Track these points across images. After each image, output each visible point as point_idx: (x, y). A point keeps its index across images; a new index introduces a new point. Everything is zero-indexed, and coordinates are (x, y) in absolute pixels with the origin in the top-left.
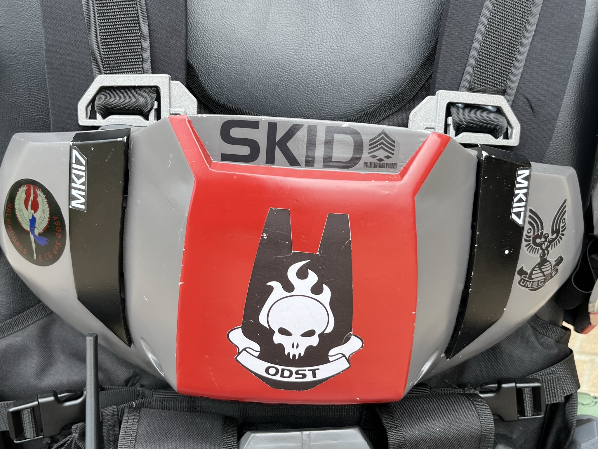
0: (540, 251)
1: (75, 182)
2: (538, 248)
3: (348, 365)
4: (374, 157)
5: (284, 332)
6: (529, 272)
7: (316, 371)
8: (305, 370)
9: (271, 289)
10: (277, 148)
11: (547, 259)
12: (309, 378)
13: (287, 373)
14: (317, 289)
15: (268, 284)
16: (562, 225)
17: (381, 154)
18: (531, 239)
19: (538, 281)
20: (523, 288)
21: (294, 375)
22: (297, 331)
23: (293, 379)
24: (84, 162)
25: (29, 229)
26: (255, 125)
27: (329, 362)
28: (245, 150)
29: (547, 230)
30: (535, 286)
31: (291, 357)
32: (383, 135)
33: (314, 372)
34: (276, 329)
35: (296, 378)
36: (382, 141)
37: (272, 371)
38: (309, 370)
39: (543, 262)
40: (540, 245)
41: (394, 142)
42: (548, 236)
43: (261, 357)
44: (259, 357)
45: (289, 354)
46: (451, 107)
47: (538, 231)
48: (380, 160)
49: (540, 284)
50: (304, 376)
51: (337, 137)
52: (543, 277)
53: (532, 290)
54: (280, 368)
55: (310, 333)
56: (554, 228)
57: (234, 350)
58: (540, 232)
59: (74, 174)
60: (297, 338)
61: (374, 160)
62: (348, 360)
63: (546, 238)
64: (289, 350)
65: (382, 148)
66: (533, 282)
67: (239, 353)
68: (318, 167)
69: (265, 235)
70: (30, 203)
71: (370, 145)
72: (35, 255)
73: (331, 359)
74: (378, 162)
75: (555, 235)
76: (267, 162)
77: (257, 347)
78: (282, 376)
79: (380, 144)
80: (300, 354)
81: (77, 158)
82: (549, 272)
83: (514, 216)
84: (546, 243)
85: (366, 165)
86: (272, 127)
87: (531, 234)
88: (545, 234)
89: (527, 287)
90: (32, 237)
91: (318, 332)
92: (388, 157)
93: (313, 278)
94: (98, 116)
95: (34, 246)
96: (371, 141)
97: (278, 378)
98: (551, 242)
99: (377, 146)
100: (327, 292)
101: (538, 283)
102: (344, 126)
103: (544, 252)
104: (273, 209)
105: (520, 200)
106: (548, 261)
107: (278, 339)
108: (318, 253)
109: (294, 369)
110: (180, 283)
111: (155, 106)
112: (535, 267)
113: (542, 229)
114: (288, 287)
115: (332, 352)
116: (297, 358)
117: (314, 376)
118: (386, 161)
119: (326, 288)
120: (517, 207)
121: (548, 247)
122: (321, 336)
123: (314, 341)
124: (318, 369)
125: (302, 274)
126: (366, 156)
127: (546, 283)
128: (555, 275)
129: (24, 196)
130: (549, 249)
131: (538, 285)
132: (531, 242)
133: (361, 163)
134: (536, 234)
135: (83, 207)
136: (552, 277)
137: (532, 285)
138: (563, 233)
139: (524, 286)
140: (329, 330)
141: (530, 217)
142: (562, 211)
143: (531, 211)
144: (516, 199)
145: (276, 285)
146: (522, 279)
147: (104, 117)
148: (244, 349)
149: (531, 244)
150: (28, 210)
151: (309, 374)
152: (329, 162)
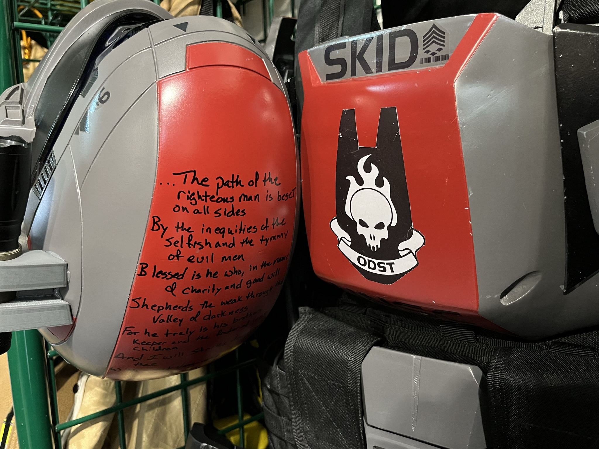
3: (415, 262)
4: (428, 52)
8: (384, 263)
9: (349, 183)
10: (357, 61)
12: (388, 272)
13: (372, 265)
14: (379, 183)
15: (347, 178)
17: (434, 48)
21: (378, 268)
22: (372, 223)
23: (376, 271)
26: (343, 46)
27: (400, 256)
28: (338, 69)
31: (372, 249)
32: (434, 29)
34: (358, 222)
35: (380, 270)
36: (434, 34)
37: (362, 261)
38: (387, 264)
41: (444, 33)
44: (352, 247)
45: (369, 245)
48: (433, 54)
50: (385, 270)
51: (398, 40)
54: (367, 259)
55: (380, 226)
57: (335, 240)
60: (372, 229)
61: (428, 55)
62: (415, 256)
64: (369, 241)
65: (434, 42)
67: (339, 242)
68: (386, 71)
69: (341, 134)
71: (424, 41)
73: (401, 253)
74: (431, 56)
76: (352, 75)
77: (349, 237)
78: (369, 267)
79: (432, 38)
80: (377, 246)
85: (421, 61)
86: (354, 44)
91: (386, 225)
92: (439, 50)
93: (375, 171)
96: (424, 37)
99: (430, 41)
100: (387, 184)
102: (402, 29)
104: (345, 110)
107: (360, 230)
108: (376, 147)
114: (360, 181)
115: (401, 246)
116: (376, 250)
117: (392, 270)
118: (439, 54)
119: (385, 180)
123: (384, 234)
124: (393, 263)
133: (417, 60)
140: (394, 224)
148: (341, 239)
151: (388, 267)
152: (393, 65)
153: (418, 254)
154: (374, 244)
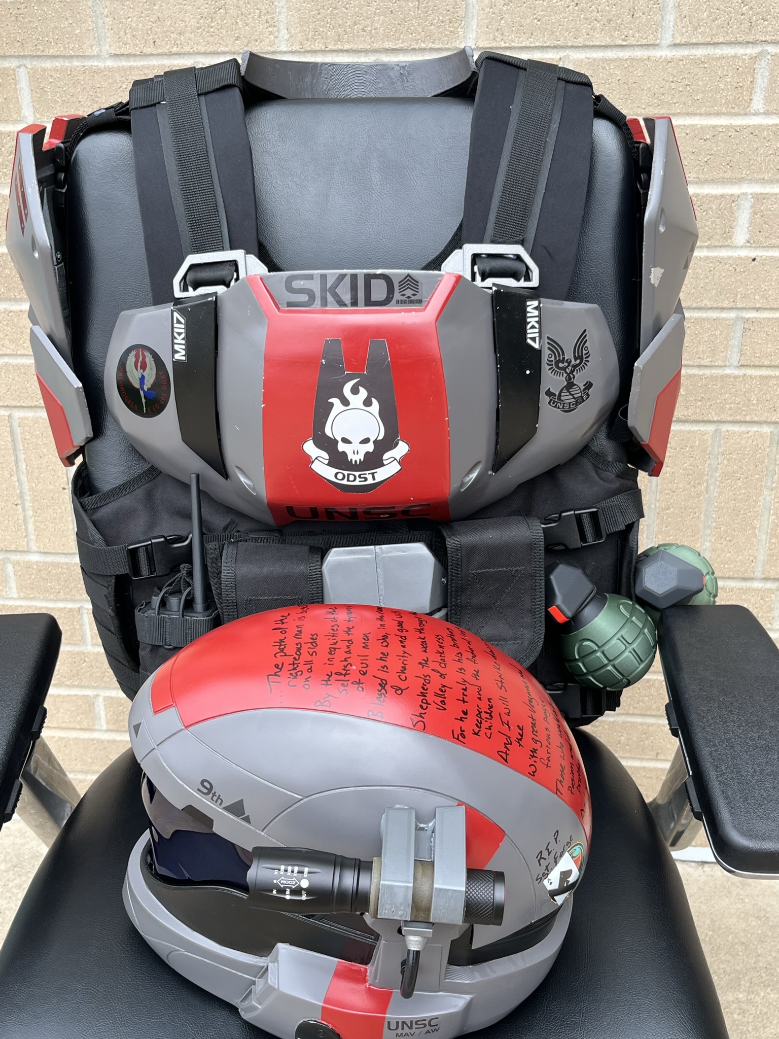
0: (565, 375)
1: (176, 338)
2: (562, 372)
3: (399, 468)
4: (403, 295)
5: (345, 441)
6: (557, 394)
7: (375, 474)
8: (366, 474)
9: (332, 405)
10: (328, 293)
11: (575, 382)
12: (370, 481)
13: (352, 478)
14: (367, 403)
15: (330, 401)
16: (584, 352)
17: (409, 293)
18: (553, 363)
19: (570, 403)
20: (555, 409)
21: (358, 479)
22: (356, 439)
23: (357, 483)
24: (183, 321)
25: (139, 387)
26: (311, 277)
27: (384, 465)
28: (304, 298)
29: (569, 355)
30: (567, 407)
31: (354, 463)
32: (408, 278)
33: (373, 474)
34: (339, 439)
35: (360, 481)
36: (408, 282)
37: (340, 476)
38: (369, 474)
39: (570, 385)
40: (564, 369)
41: (418, 282)
42: (571, 362)
43: (330, 464)
44: (328, 465)
45: (351, 460)
46: (475, 258)
47: (559, 356)
48: (409, 297)
49: (571, 406)
50: (366, 479)
51: (373, 282)
52: (573, 400)
53: (564, 411)
54: (346, 473)
55: (366, 441)
56: (576, 354)
57: (308, 460)
58: (561, 357)
59: (177, 333)
60: (356, 446)
61: (404, 298)
62: (399, 463)
63: (569, 363)
64: (351, 457)
65: (409, 288)
66: (564, 404)
67: (313, 462)
68: (362, 306)
69: (323, 361)
70: (139, 364)
71: (399, 286)
72: (145, 409)
73: (385, 462)
74: (407, 299)
75: (578, 361)
76: (322, 305)
77: (326, 456)
78: (348, 480)
79: (407, 285)
80: (360, 460)
81: (177, 319)
82: (580, 395)
83: (529, 341)
84: (570, 368)
85: (398, 302)
86: (324, 277)
87: (553, 358)
88: (567, 360)
89: (559, 408)
90: (142, 393)
91: (372, 439)
92: (414, 295)
93: (363, 393)
94: (190, 289)
95: (144, 401)
96: (399, 283)
97: (345, 482)
98: (575, 366)
99: (405, 286)
100: (375, 404)
101: (570, 405)
102: (378, 273)
103: (568, 375)
104: (328, 339)
105: (533, 327)
106: (576, 385)
107: (341, 447)
108: (365, 373)
109: (357, 474)
110: (263, 406)
111: (235, 277)
112: (562, 389)
113: (563, 354)
114: (345, 402)
115: (386, 456)
116: (358, 463)
117: (374, 479)
118: (413, 298)
119: (374, 400)
120: (532, 333)
121: (572, 372)
122: (375, 442)
123: (370, 447)
124: (376, 472)
125: (355, 391)
126: (397, 296)
127: (579, 406)
128: (586, 399)
129: (134, 359)
130: (575, 373)
131: (570, 407)
132: (554, 366)
133: (394, 301)
134: (558, 359)
135: (184, 358)
136: (584, 401)
137: (563, 406)
138: (587, 359)
139: (555, 407)
140: (381, 437)
141: (548, 343)
142: (582, 338)
143: (548, 338)
144: (529, 326)
145: (335, 401)
146: (551, 400)
147: (195, 289)
148: (316, 458)
149: (554, 367)
150: (137, 370)
151: (370, 477)
152: (368, 302)
153: (403, 461)
154: (357, 458)
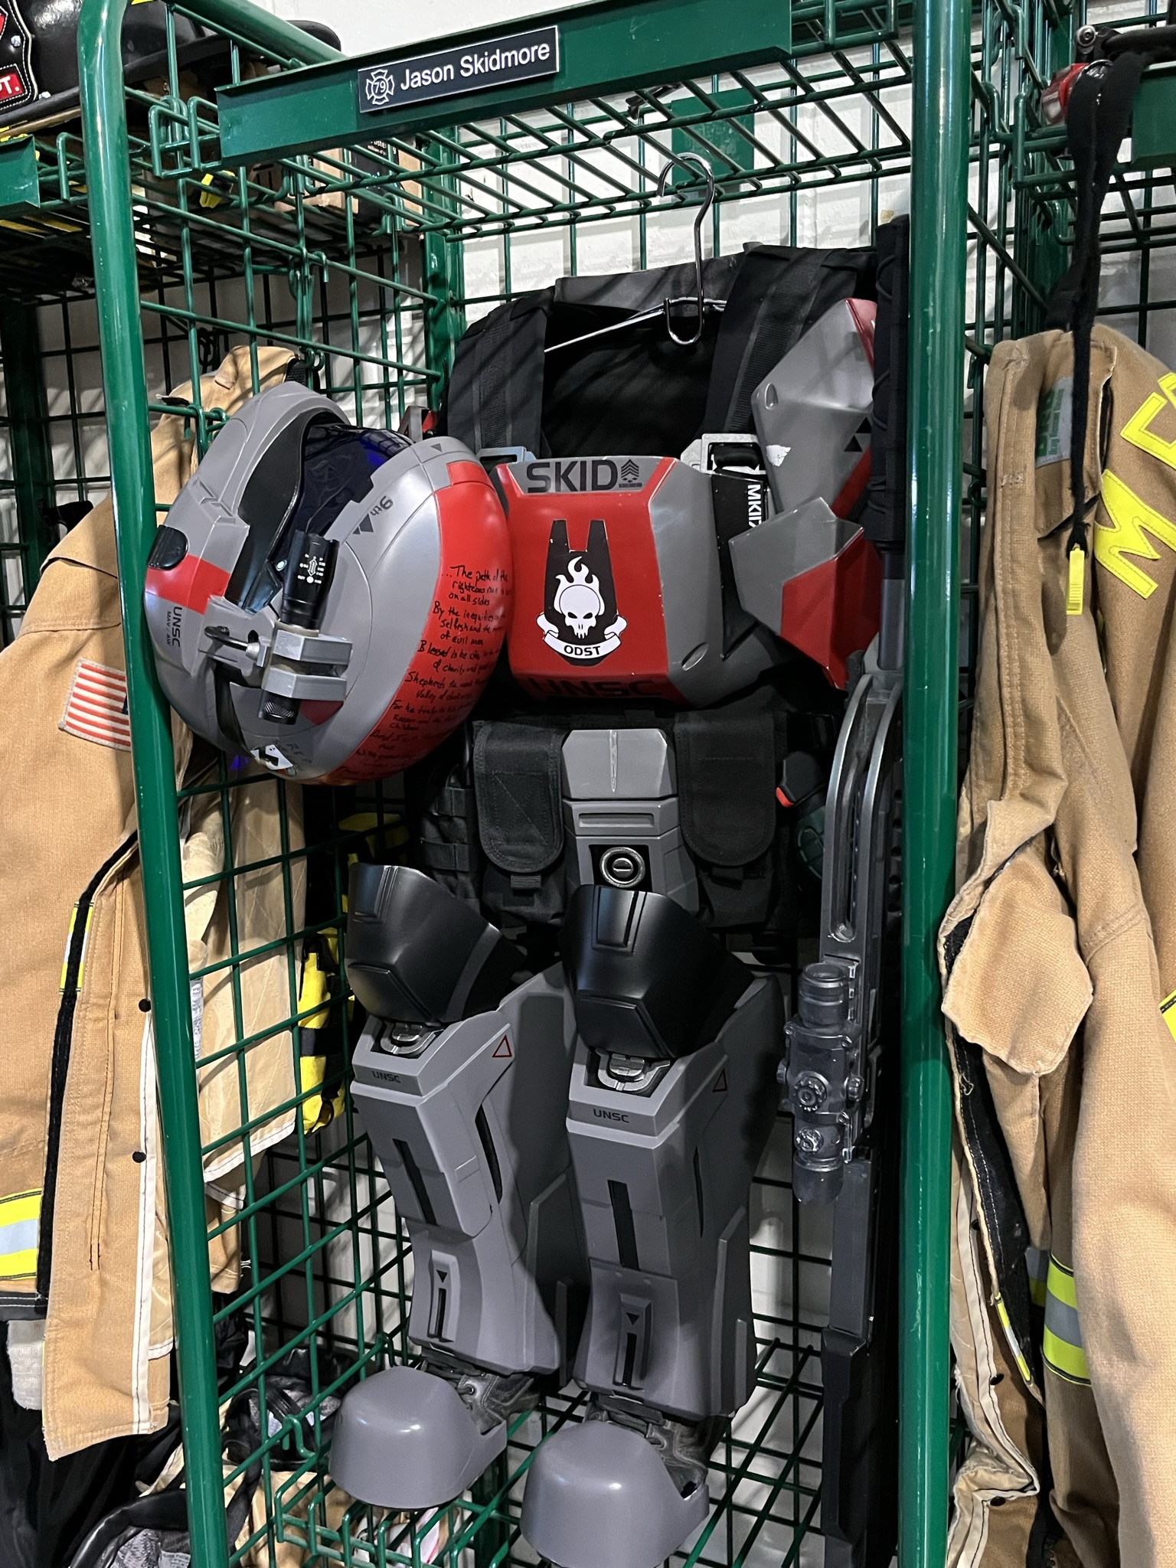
3: (619, 643)
4: (625, 479)
5: (571, 615)
7: (599, 649)
8: (590, 648)
9: (559, 581)
10: (561, 478)
12: (595, 655)
13: (579, 651)
14: (589, 580)
15: (557, 577)
17: (630, 477)
21: (584, 653)
22: (580, 615)
23: (583, 656)
26: (547, 465)
27: (606, 640)
28: (542, 484)
31: (579, 637)
32: (630, 463)
33: (597, 648)
34: (566, 614)
35: (586, 655)
36: (630, 467)
37: (569, 649)
38: (593, 648)
41: (638, 467)
43: (560, 638)
44: (558, 638)
45: (577, 633)
46: (714, 448)
48: (630, 481)
50: (591, 653)
51: (600, 467)
54: (574, 646)
55: (589, 616)
57: (541, 633)
60: (580, 620)
61: (626, 482)
62: (619, 638)
64: (576, 631)
65: (630, 472)
67: (545, 635)
68: (589, 490)
69: (552, 541)
71: (622, 471)
73: (607, 637)
74: (628, 483)
76: (556, 490)
77: (556, 629)
78: (576, 654)
79: (628, 469)
80: (585, 634)
83: (751, 524)
85: (620, 486)
86: (558, 465)
91: (594, 615)
92: (635, 479)
93: (585, 570)
96: (622, 467)
97: (573, 655)
99: (627, 471)
100: (596, 580)
102: (603, 459)
107: (569, 621)
108: (586, 551)
109: (583, 647)
114: (570, 579)
115: (606, 632)
116: (583, 637)
117: (598, 653)
118: (634, 482)
119: (595, 578)
120: (754, 516)
122: (597, 617)
123: (593, 622)
124: (599, 647)
125: (578, 568)
126: (620, 480)
133: (617, 485)
140: (601, 613)
144: (750, 509)
145: (561, 577)
148: (548, 632)
151: (594, 651)
152: (595, 487)
153: (622, 636)
154: (581, 632)
